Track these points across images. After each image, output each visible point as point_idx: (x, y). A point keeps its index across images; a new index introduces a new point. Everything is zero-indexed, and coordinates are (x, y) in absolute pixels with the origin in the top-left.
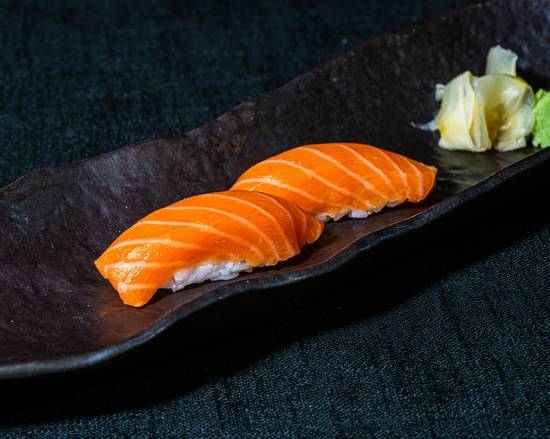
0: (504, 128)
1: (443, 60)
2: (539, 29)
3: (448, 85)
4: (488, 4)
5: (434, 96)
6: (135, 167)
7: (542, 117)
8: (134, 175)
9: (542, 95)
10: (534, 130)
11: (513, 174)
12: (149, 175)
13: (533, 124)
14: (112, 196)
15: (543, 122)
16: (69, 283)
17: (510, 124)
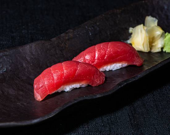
0: (154, 44)
1: (132, 19)
2: (162, 11)
3: (134, 28)
4: (146, 1)
5: (128, 31)
6: (35, 50)
7: (167, 42)
8: (34, 53)
9: (167, 35)
10: (164, 46)
11: (166, 63)
12: (39, 53)
13: (164, 44)
14: (27, 60)
15: (167, 43)
16: (14, 90)
17: (156, 43)
